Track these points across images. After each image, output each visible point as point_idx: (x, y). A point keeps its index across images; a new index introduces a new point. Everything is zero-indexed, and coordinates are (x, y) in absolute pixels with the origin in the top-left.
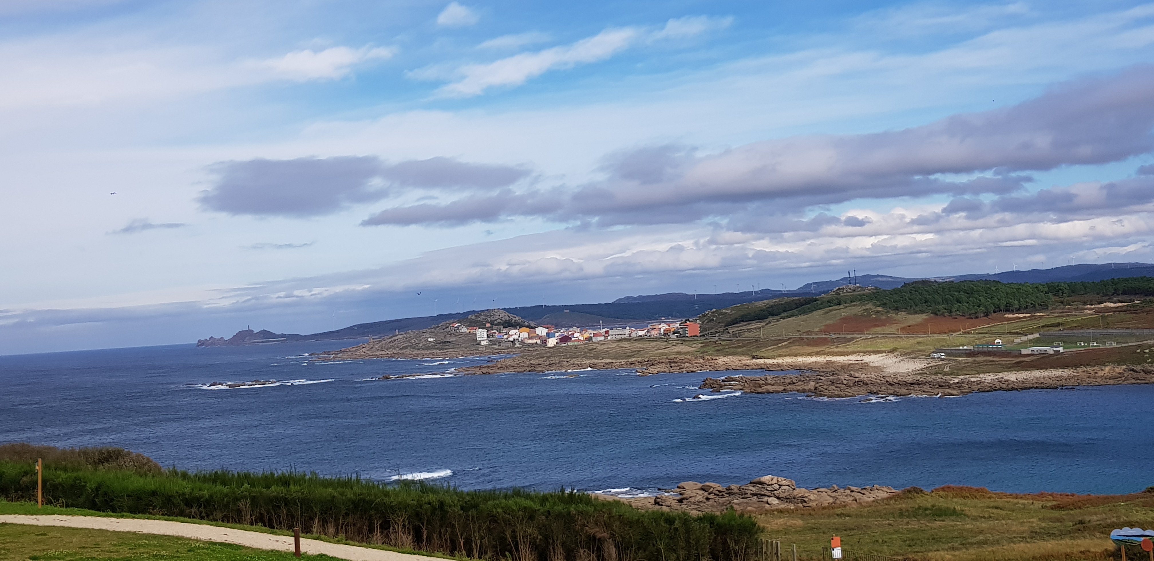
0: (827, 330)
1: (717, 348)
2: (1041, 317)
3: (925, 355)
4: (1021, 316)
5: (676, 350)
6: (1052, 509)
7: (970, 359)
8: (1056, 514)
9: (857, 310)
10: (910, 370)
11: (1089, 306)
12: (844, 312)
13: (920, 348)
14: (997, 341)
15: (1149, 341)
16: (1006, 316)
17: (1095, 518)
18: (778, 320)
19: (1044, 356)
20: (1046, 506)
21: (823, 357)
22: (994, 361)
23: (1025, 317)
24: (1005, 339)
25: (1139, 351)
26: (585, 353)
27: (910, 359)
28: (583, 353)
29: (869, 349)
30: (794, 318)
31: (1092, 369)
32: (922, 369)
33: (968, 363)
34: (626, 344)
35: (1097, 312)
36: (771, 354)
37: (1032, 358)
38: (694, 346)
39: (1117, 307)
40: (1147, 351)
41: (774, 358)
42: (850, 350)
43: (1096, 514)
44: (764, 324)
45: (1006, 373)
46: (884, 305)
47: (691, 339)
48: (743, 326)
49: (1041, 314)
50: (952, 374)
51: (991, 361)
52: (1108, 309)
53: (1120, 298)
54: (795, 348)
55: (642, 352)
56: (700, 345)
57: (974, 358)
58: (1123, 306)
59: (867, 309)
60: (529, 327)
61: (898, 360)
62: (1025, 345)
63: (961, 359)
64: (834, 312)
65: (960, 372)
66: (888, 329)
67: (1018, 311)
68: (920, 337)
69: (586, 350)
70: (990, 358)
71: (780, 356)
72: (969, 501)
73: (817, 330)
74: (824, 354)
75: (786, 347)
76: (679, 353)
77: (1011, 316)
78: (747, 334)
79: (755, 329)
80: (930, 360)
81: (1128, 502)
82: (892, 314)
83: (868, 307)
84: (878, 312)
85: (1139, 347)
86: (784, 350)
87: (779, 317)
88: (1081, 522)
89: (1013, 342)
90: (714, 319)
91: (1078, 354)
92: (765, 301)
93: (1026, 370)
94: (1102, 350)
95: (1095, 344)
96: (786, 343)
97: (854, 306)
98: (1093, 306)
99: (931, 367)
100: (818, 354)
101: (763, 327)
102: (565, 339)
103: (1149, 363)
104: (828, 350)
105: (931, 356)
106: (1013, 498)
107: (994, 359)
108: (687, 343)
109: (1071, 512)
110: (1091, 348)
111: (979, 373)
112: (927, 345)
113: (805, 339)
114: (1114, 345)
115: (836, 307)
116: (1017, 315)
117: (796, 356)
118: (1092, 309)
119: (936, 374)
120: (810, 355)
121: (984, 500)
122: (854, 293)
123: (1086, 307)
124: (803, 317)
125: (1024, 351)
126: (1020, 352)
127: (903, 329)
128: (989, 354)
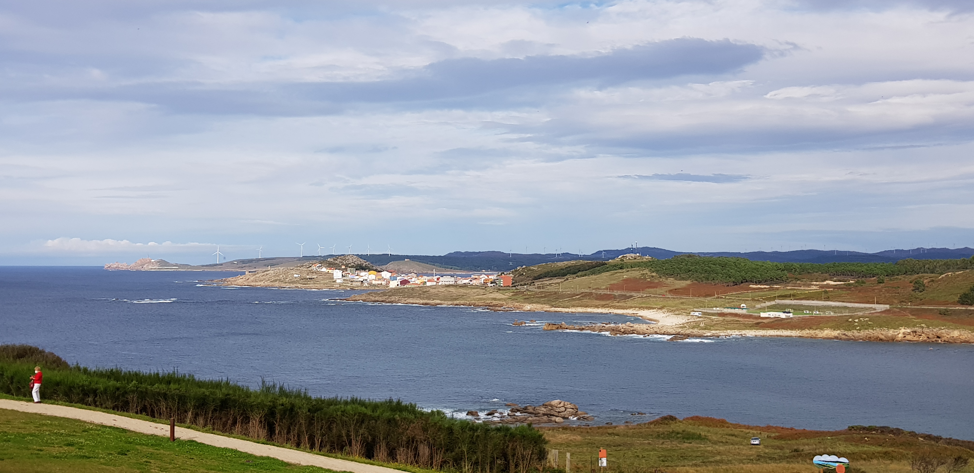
0: (612, 287)
1: (525, 297)
2: (777, 289)
3: (686, 313)
4: (762, 287)
5: (492, 297)
6: (775, 439)
7: (721, 318)
8: (777, 443)
9: (635, 274)
10: (674, 324)
11: (815, 283)
12: (626, 275)
13: (682, 307)
14: (742, 305)
15: (858, 313)
16: (751, 286)
17: (807, 447)
18: (574, 278)
19: (777, 319)
20: (770, 436)
21: (607, 309)
22: (739, 321)
23: (765, 288)
24: (748, 305)
25: (850, 320)
26: (420, 294)
27: (674, 315)
28: (417, 294)
29: (643, 305)
30: (586, 277)
31: (814, 331)
32: (683, 324)
33: (718, 321)
34: (452, 289)
35: (821, 287)
36: (567, 304)
37: (768, 320)
38: (506, 294)
39: (836, 285)
40: (857, 320)
41: (569, 308)
42: (629, 305)
43: (808, 445)
44: (563, 280)
45: (747, 331)
46: (657, 271)
47: (504, 288)
48: (546, 281)
49: (778, 286)
50: (705, 329)
51: (737, 321)
52: (828, 286)
53: (839, 278)
54: (585, 301)
55: (465, 297)
56: (512, 294)
57: (724, 318)
58: (841, 284)
59: (644, 274)
60: (376, 270)
61: (664, 315)
62: (763, 309)
63: (713, 317)
64: (619, 274)
65: (712, 328)
66: (659, 290)
67: (760, 283)
68: (683, 299)
69: (420, 292)
70: (737, 319)
71: (573, 306)
72: (711, 429)
73: (604, 287)
74: (607, 307)
75: (579, 299)
76: (495, 299)
77: (754, 286)
78: (548, 287)
79: (556, 284)
80: (690, 317)
81: (833, 437)
82: (663, 279)
83: (644, 272)
84: (653, 277)
85: (851, 317)
86: (577, 302)
87: (574, 276)
88: (796, 450)
89: (755, 307)
90: (524, 274)
91: (803, 319)
92: (565, 262)
93: (763, 330)
94: (822, 318)
95: (818, 313)
96: (579, 296)
97: (634, 270)
98: (818, 283)
99: (691, 322)
100: (603, 306)
101: (562, 282)
102: (404, 282)
103: (857, 330)
104: (611, 304)
105: (691, 314)
106: (745, 429)
107: (739, 319)
108: (501, 292)
109: (789, 442)
110: (814, 315)
111: (727, 329)
112: (689, 305)
113: (594, 294)
114: (832, 314)
115: (620, 271)
116: (759, 286)
117: (586, 307)
118: (817, 285)
119: (693, 328)
120: (597, 307)
121: (723, 428)
122: (635, 261)
123: (812, 283)
124: (594, 277)
125: (763, 315)
126: (759, 315)
127: (670, 291)
128: (736, 315)
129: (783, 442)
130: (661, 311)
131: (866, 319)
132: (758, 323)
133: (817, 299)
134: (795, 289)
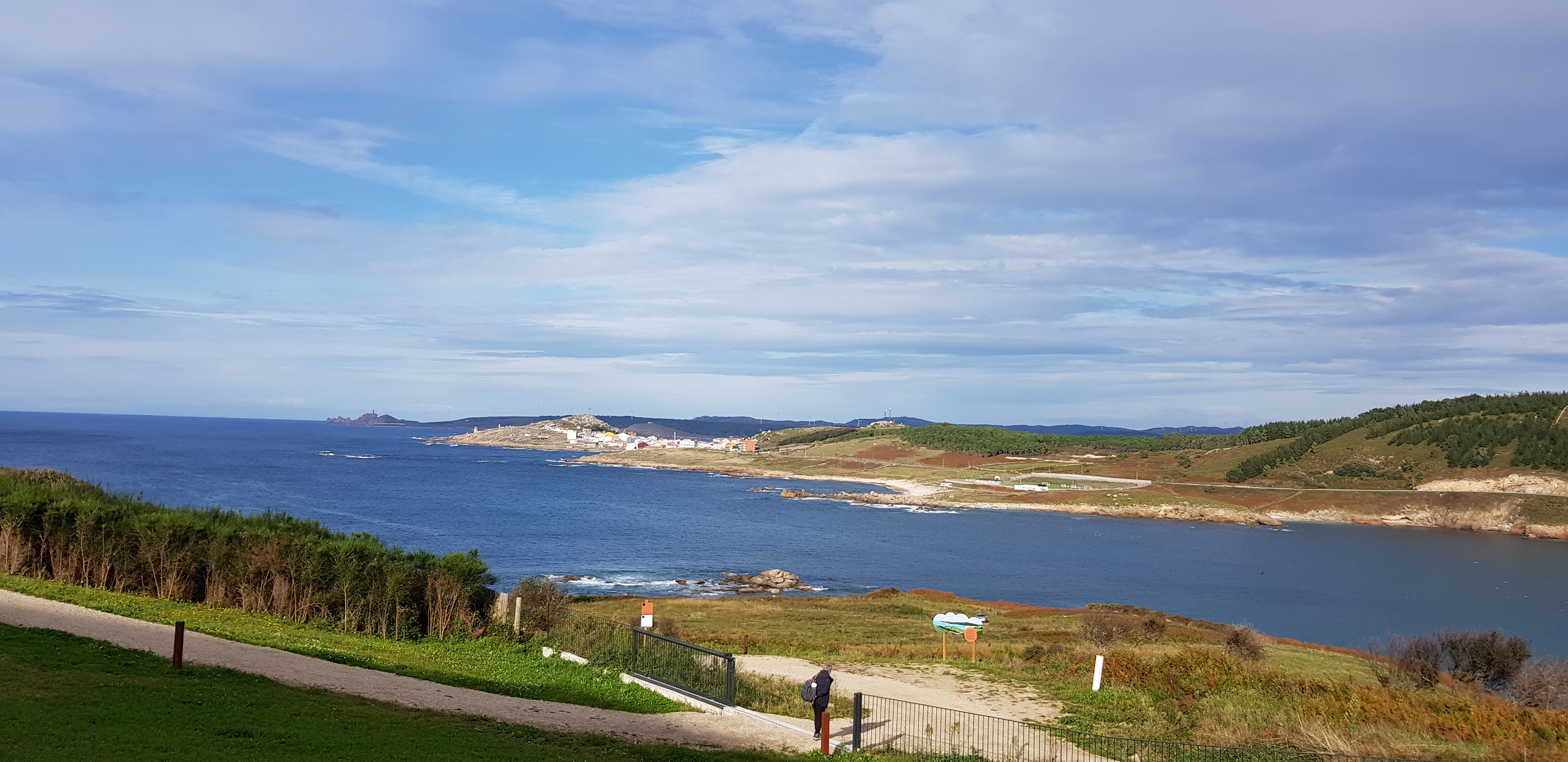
0: (860, 455)
1: (767, 463)
2: (1035, 461)
3: (936, 484)
4: (1019, 458)
5: (731, 462)
6: (1005, 616)
7: (972, 490)
8: (1007, 620)
9: (886, 441)
10: (922, 495)
11: (1075, 456)
12: (875, 442)
13: (933, 477)
14: (996, 477)
15: (1118, 489)
16: (1007, 457)
17: (1037, 626)
18: (821, 445)
19: (1032, 492)
20: (1001, 614)
21: (854, 478)
22: (991, 493)
23: (1022, 460)
24: (1003, 477)
25: (1109, 495)
26: (656, 457)
27: (923, 486)
28: (653, 457)
29: (892, 475)
30: (834, 444)
31: (1070, 506)
32: (931, 495)
33: (969, 493)
34: (690, 453)
35: (1081, 460)
36: (811, 471)
37: (1022, 493)
38: (747, 459)
39: (1097, 459)
40: (1116, 496)
41: (813, 476)
42: (877, 474)
43: (1039, 623)
44: (809, 446)
45: (999, 504)
46: (909, 440)
47: (747, 453)
48: (792, 447)
49: (1035, 459)
50: (954, 501)
51: (989, 493)
52: (1089, 460)
53: (1101, 451)
54: (831, 469)
55: (703, 461)
56: (753, 459)
57: (975, 490)
58: (1103, 458)
59: (895, 442)
60: (613, 432)
61: (913, 486)
62: (1018, 482)
63: (965, 489)
64: (868, 441)
65: (962, 500)
66: (909, 459)
67: (1017, 454)
68: (935, 469)
69: (656, 455)
70: (989, 491)
71: (818, 474)
72: (937, 604)
73: (852, 455)
74: (854, 476)
75: (824, 467)
76: (735, 464)
77: (1011, 458)
78: (793, 453)
79: (801, 450)
80: (940, 488)
81: (1070, 616)
82: (915, 448)
83: (896, 440)
84: (904, 445)
85: (1110, 492)
86: (822, 469)
87: (822, 442)
88: (1024, 629)
89: (1009, 479)
90: (769, 439)
91: (1060, 492)
92: (813, 428)
93: (1016, 503)
94: (1078, 492)
95: (1076, 487)
96: (824, 464)
97: (885, 438)
98: (1078, 456)
99: (940, 493)
100: (850, 475)
101: (807, 448)
102: (642, 445)
103: (1116, 506)
104: (858, 473)
105: (941, 485)
106: (974, 604)
107: (991, 492)
108: (742, 457)
109: (1020, 620)
110: (1071, 489)
111: (977, 501)
112: (940, 475)
113: (840, 462)
114: (1091, 489)
115: (870, 438)
116: (1016, 458)
117: (832, 475)
118: (1077, 459)
119: (941, 499)
120: (843, 475)
121: (950, 604)
122: (888, 428)
123: (1072, 456)
124: (842, 443)
125: (1017, 487)
126: (1013, 487)
127: (922, 461)
128: (988, 487)
129: (1014, 620)
130: (910, 482)
131: (1126, 494)
132: (1011, 496)
133: (1076, 473)
134: (1053, 462)
